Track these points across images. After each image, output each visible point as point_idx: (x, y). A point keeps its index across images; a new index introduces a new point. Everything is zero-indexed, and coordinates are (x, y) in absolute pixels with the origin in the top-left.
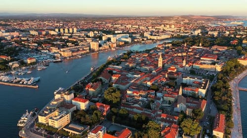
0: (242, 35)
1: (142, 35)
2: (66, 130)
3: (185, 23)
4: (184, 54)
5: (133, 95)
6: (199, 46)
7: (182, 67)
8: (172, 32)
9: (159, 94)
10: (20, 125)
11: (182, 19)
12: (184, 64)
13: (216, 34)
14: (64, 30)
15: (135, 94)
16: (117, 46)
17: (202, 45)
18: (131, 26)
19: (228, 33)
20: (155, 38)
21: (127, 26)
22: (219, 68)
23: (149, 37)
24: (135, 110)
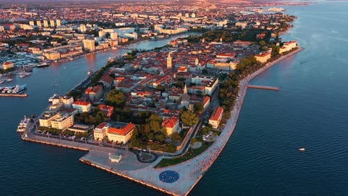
0: (274, 26)
1: (152, 28)
2: (71, 130)
3: (211, 11)
4: (200, 52)
5: (137, 96)
6: (219, 41)
7: (194, 66)
8: (192, 23)
9: (164, 94)
10: (20, 130)
11: (209, 3)
12: (197, 63)
13: (244, 25)
14: (42, 22)
15: (140, 95)
16: (119, 44)
17: (224, 41)
18: (137, 15)
19: (258, 24)
20: (168, 32)
21: (132, 16)
22: (233, 66)
23: (161, 31)
24: (139, 110)
